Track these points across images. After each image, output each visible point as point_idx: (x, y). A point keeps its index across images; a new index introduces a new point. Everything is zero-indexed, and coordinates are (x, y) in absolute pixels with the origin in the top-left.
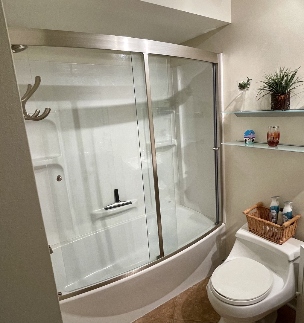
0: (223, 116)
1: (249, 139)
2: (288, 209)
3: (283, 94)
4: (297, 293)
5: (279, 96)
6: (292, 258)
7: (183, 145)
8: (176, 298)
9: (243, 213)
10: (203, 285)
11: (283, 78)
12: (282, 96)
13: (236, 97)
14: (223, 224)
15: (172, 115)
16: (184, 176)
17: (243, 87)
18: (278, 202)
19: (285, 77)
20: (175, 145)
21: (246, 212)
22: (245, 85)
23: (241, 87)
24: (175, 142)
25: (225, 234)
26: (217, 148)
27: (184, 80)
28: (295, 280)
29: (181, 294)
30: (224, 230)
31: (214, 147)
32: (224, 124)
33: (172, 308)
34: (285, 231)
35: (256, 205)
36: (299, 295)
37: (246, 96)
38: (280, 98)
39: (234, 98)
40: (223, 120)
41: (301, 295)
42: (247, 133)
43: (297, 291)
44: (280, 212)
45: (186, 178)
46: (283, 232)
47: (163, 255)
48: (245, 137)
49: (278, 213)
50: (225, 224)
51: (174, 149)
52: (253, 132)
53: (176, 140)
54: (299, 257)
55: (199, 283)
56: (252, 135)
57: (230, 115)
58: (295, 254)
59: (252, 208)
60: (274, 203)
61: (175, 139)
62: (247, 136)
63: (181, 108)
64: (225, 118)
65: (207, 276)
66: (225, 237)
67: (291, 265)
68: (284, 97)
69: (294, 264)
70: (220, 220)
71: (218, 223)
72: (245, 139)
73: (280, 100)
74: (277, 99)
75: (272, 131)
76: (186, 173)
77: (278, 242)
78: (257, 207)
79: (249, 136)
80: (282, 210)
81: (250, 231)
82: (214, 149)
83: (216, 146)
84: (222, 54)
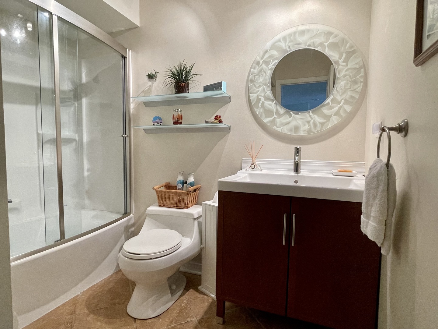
0: (132, 106)
1: (157, 123)
2: (191, 179)
3: (184, 82)
4: (201, 246)
5: (182, 83)
6: (196, 216)
7: (85, 139)
8: (78, 296)
9: (153, 188)
10: (110, 279)
11: (183, 71)
12: (184, 84)
13: (145, 89)
14: (131, 214)
15: (72, 109)
16: (86, 174)
17: (151, 77)
18: (183, 177)
19: (186, 69)
20: (75, 140)
21: (155, 188)
22: (153, 76)
23: (149, 77)
24: (76, 136)
25: (133, 225)
26: (126, 135)
27: (89, 72)
28: (200, 233)
29: (83, 292)
30: (132, 221)
31: (122, 134)
32: (133, 114)
33: (73, 305)
34: (189, 195)
35: (165, 184)
36: (203, 248)
37: (153, 89)
38: (182, 85)
39: (142, 90)
40: (132, 111)
41: (205, 247)
42: (155, 118)
43: (202, 245)
44: (185, 185)
45: (88, 176)
46: (188, 197)
47: (64, 238)
48: (153, 122)
49: (183, 186)
50: (133, 214)
51: (74, 144)
52: (160, 119)
53: (77, 135)
54: (202, 215)
55: (105, 278)
56: (159, 121)
57: (138, 105)
58: (198, 213)
59: (161, 185)
60: (180, 178)
61: (76, 133)
62: (155, 121)
63: (84, 101)
64: (133, 109)
65: (114, 271)
66: (133, 229)
67: (196, 222)
68: (185, 85)
69: (198, 222)
70: (128, 211)
71: (126, 213)
72: (153, 123)
73: (182, 87)
74: (180, 86)
75: (176, 114)
76: (88, 170)
77: (184, 208)
78: (165, 186)
79: (157, 121)
80: (186, 183)
81: (160, 206)
82: (122, 136)
83: (125, 132)
84: (131, 51)
